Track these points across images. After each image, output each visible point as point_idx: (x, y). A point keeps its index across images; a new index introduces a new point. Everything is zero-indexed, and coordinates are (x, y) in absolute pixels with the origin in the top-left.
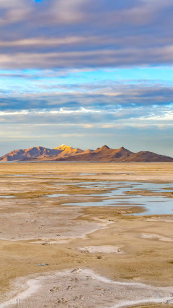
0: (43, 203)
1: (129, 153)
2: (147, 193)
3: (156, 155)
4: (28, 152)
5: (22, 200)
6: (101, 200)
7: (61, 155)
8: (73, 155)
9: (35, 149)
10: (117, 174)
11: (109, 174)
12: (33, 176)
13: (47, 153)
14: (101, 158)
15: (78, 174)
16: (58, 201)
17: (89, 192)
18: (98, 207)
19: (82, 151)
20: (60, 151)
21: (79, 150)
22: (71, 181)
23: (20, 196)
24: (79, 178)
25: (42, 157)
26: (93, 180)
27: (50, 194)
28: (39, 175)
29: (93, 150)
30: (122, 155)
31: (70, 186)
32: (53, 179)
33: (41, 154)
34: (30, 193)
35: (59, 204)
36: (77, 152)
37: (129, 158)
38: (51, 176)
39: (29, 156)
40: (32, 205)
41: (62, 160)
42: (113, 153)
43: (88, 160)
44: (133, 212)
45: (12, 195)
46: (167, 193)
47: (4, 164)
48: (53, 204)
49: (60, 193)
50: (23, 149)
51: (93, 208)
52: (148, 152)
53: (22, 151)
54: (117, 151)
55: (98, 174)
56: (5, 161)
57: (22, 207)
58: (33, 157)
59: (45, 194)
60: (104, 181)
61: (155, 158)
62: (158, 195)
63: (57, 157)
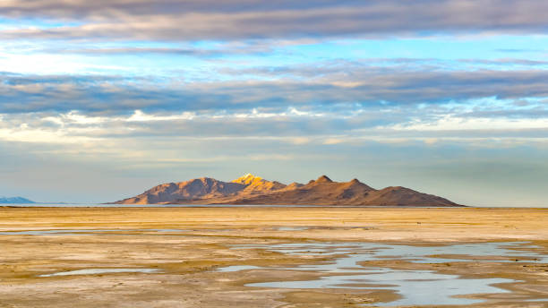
0: (211, 282)
1: (367, 190)
2: (400, 264)
3: (417, 194)
4: (186, 187)
5: (173, 276)
6: (317, 278)
7: (245, 194)
8: (265, 192)
9: (197, 181)
10: (346, 229)
11: (331, 228)
12: (193, 231)
13: (219, 190)
14: (316, 199)
15: (276, 228)
16: (239, 279)
17: (297, 262)
18: (311, 291)
19: (284, 186)
20: (242, 186)
21: (277, 185)
22: (263, 242)
23: (169, 269)
24: (277, 235)
25: (210, 196)
26: (303, 240)
27: (224, 265)
28: (205, 230)
29: (301, 185)
30: (355, 195)
31: (260, 251)
32: (229, 238)
33: (209, 191)
34: (187, 263)
35: (240, 285)
36: (273, 189)
37: (368, 200)
38: (226, 233)
39: (187, 195)
40: (191, 287)
41: (245, 202)
42: (339, 191)
43: (294, 203)
44: (376, 301)
45: (155, 266)
46: (438, 265)
47: (141, 209)
48: (229, 284)
49: (243, 263)
50: (176, 182)
51: (303, 291)
52: (401, 189)
53: (174, 186)
54: (346, 187)
55: (311, 229)
56: (143, 203)
57: (172, 290)
58: (195, 197)
59: (215, 267)
60: (323, 241)
61: (415, 199)
62: (423, 268)
63: (238, 198)
